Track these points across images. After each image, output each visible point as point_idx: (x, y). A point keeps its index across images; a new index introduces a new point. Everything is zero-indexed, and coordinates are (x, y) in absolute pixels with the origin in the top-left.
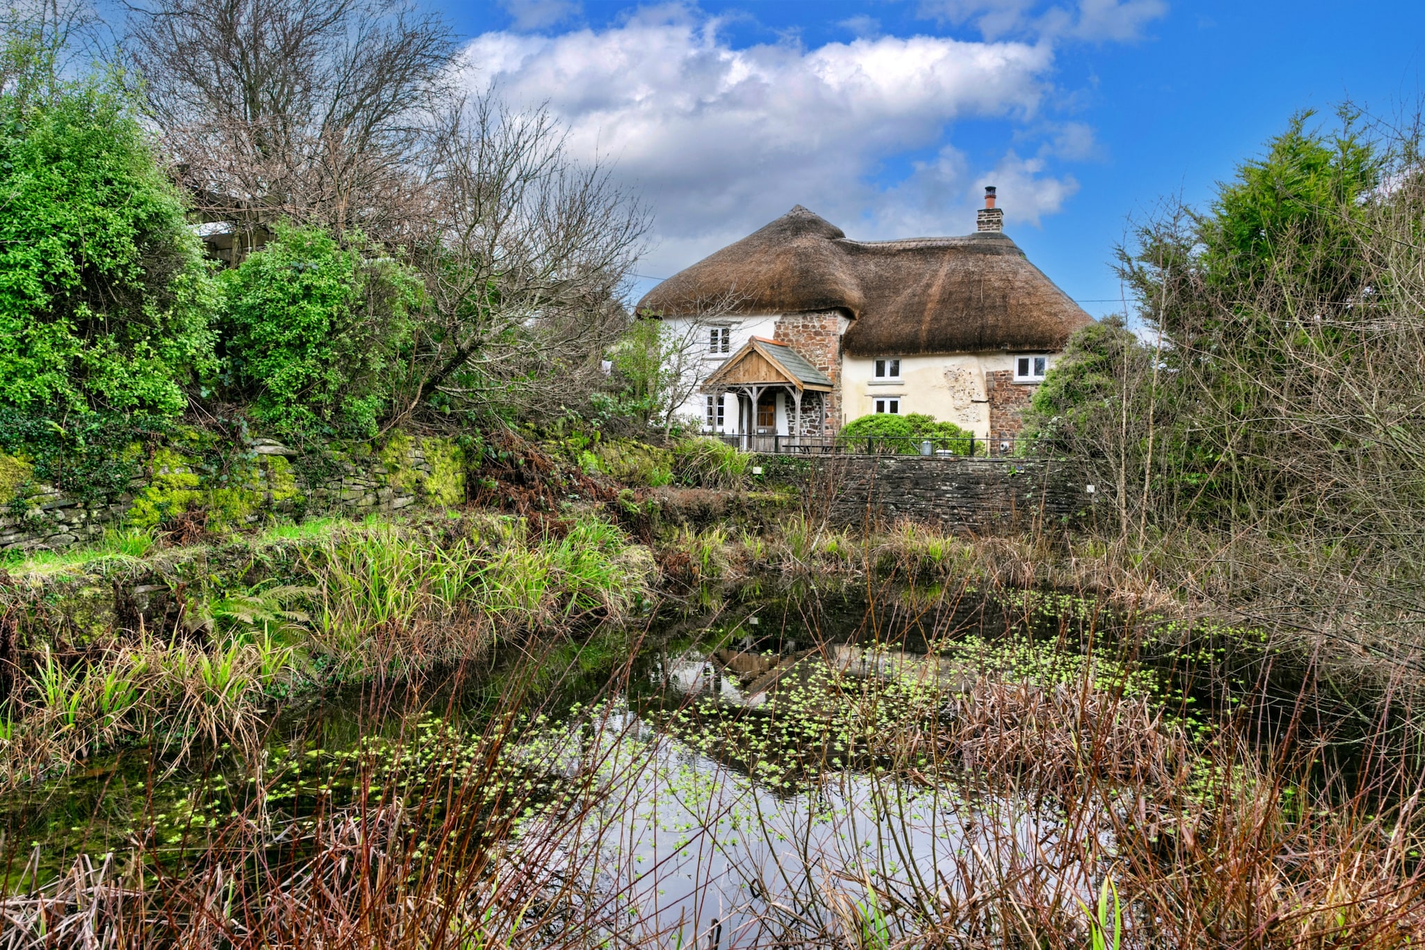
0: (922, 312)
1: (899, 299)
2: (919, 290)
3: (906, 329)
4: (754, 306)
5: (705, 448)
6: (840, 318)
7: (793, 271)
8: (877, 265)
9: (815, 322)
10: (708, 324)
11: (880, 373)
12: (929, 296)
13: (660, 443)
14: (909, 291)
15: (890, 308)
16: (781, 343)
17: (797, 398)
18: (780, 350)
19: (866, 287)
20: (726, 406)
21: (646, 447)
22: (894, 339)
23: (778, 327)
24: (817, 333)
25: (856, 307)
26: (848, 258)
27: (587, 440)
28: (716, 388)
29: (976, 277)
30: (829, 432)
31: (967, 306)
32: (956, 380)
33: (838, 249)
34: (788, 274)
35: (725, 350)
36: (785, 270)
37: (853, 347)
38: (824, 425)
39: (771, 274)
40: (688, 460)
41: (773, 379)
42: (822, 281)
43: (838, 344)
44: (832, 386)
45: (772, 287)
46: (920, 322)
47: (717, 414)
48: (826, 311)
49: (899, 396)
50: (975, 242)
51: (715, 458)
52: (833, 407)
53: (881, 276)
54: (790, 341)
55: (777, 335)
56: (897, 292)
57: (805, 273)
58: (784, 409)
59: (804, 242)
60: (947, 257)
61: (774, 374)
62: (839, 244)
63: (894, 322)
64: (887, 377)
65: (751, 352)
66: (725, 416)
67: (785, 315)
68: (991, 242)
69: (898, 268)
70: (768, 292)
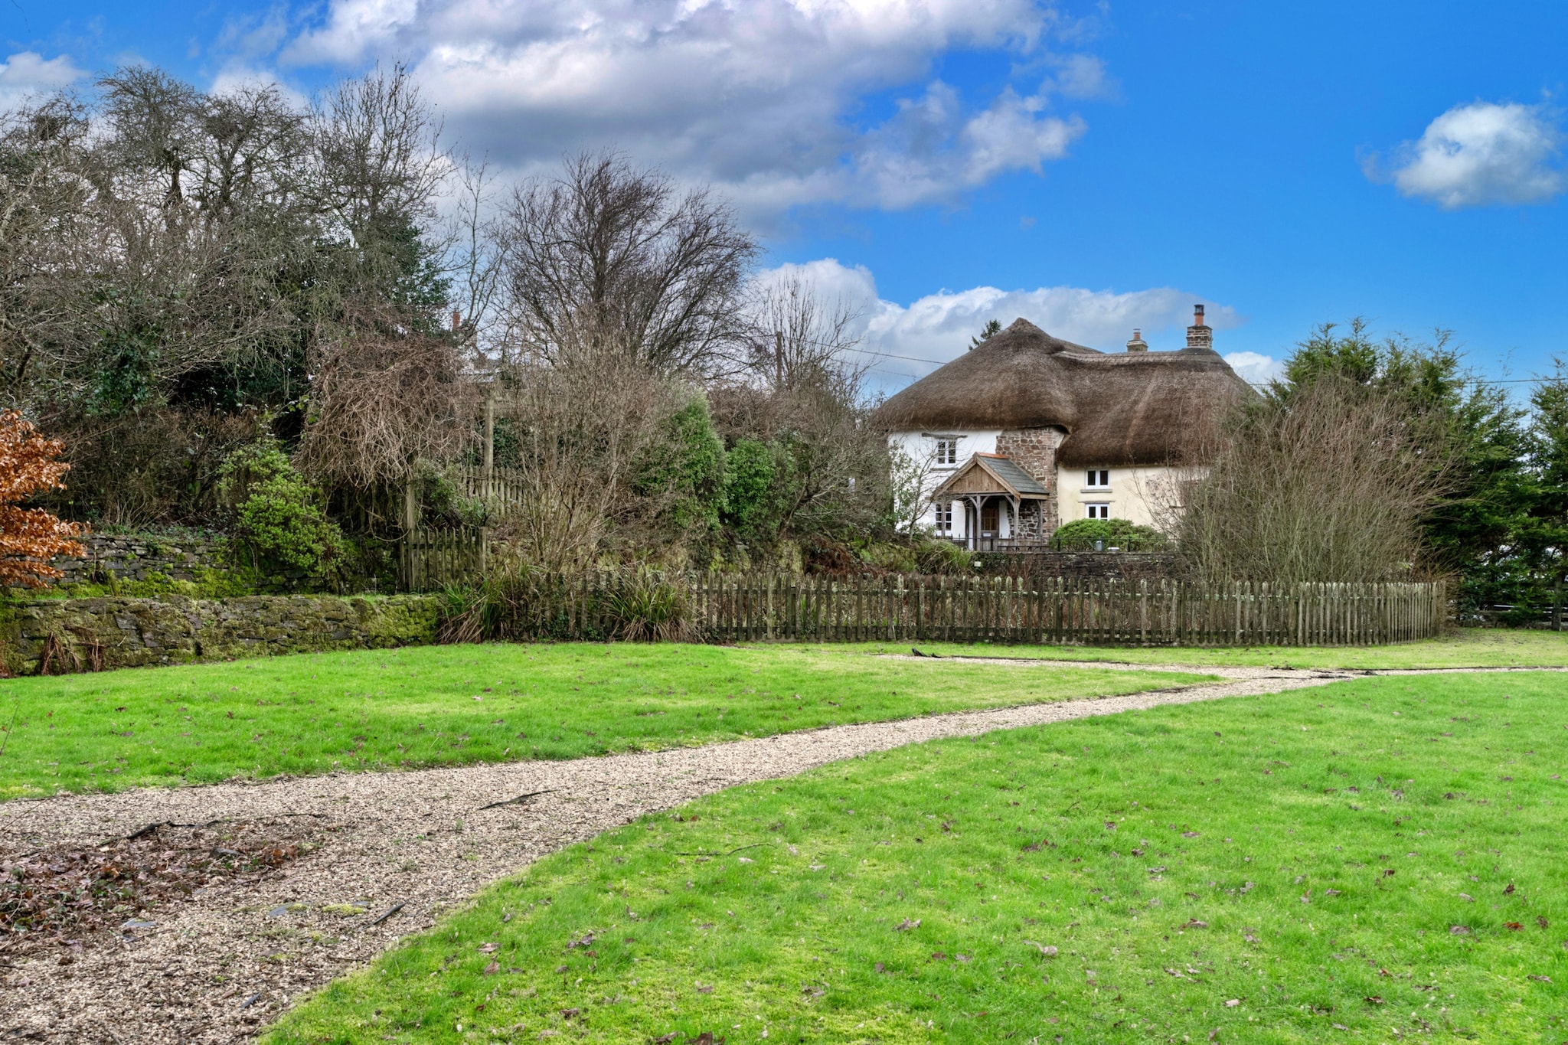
0: (1127, 428)
1: (1108, 415)
2: (1127, 407)
3: (1113, 443)
4: (977, 422)
5: (940, 548)
6: (1055, 434)
7: (1013, 390)
8: (1092, 380)
9: (1033, 437)
10: (937, 437)
11: (1092, 482)
12: (1135, 412)
13: (906, 544)
14: (1119, 407)
15: (1101, 423)
16: (1003, 456)
17: (1016, 507)
18: (1001, 463)
19: (1080, 403)
20: (953, 513)
21: (898, 547)
22: (1102, 453)
23: (1000, 441)
24: (1034, 447)
25: (1069, 424)
26: (1064, 374)
27: (863, 543)
28: (942, 497)
29: (1178, 395)
30: (1046, 535)
31: (1166, 422)
32: (1157, 488)
33: (1057, 366)
34: (1009, 393)
35: (952, 461)
36: (1006, 389)
37: (1067, 459)
38: (1042, 529)
39: (993, 393)
40: (928, 556)
41: (994, 490)
42: (1039, 401)
43: (1053, 457)
44: (1048, 494)
45: (994, 406)
46: (1124, 437)
47: (944, 520)
48: (1041, 428)
49: (1108, 503)
50: (1183, 358)
51: (946, 555)
52: (1049, 513)
53: (1094, 392)
54: (1011, 453)
55: (999, 448)
56: (1108, 407)
57: (1024, 391)
58: (1006, 515)
59: (1024, 359)
60: (1156, 373)
61: (995, 485)
62: (1058, 359)
63: (1103, 437)
64: (1098, 486)
65: (975, 466)
66: (953, 522)
67: (1006, 430)
68: (1198, 358)
69: (1111, 383)
70: (990, 410)
